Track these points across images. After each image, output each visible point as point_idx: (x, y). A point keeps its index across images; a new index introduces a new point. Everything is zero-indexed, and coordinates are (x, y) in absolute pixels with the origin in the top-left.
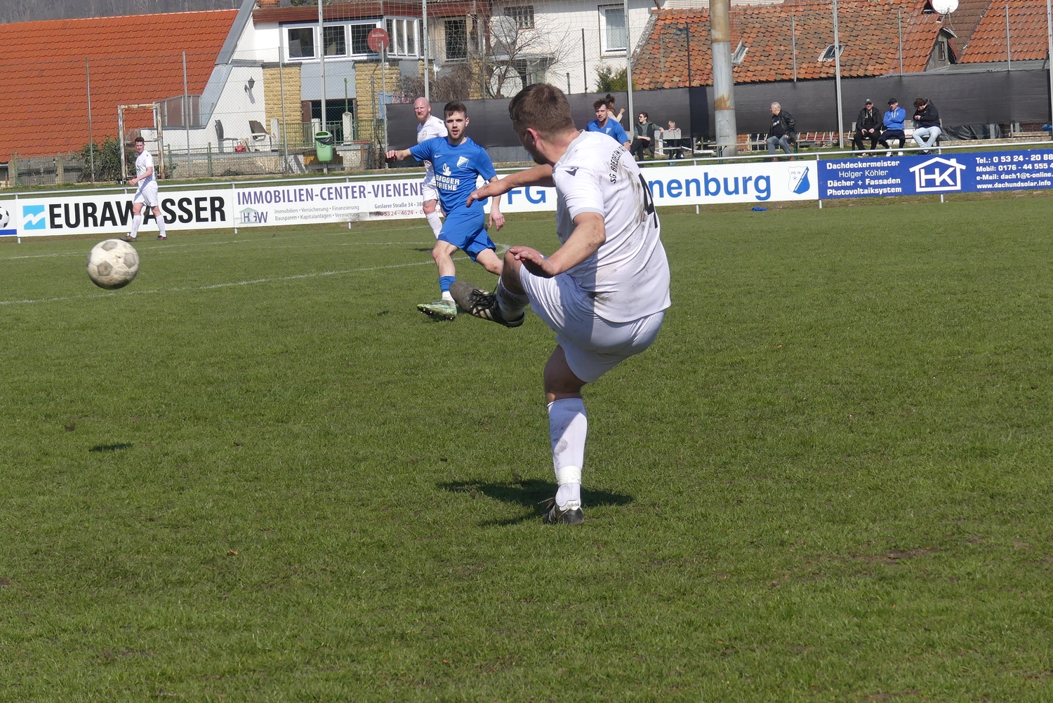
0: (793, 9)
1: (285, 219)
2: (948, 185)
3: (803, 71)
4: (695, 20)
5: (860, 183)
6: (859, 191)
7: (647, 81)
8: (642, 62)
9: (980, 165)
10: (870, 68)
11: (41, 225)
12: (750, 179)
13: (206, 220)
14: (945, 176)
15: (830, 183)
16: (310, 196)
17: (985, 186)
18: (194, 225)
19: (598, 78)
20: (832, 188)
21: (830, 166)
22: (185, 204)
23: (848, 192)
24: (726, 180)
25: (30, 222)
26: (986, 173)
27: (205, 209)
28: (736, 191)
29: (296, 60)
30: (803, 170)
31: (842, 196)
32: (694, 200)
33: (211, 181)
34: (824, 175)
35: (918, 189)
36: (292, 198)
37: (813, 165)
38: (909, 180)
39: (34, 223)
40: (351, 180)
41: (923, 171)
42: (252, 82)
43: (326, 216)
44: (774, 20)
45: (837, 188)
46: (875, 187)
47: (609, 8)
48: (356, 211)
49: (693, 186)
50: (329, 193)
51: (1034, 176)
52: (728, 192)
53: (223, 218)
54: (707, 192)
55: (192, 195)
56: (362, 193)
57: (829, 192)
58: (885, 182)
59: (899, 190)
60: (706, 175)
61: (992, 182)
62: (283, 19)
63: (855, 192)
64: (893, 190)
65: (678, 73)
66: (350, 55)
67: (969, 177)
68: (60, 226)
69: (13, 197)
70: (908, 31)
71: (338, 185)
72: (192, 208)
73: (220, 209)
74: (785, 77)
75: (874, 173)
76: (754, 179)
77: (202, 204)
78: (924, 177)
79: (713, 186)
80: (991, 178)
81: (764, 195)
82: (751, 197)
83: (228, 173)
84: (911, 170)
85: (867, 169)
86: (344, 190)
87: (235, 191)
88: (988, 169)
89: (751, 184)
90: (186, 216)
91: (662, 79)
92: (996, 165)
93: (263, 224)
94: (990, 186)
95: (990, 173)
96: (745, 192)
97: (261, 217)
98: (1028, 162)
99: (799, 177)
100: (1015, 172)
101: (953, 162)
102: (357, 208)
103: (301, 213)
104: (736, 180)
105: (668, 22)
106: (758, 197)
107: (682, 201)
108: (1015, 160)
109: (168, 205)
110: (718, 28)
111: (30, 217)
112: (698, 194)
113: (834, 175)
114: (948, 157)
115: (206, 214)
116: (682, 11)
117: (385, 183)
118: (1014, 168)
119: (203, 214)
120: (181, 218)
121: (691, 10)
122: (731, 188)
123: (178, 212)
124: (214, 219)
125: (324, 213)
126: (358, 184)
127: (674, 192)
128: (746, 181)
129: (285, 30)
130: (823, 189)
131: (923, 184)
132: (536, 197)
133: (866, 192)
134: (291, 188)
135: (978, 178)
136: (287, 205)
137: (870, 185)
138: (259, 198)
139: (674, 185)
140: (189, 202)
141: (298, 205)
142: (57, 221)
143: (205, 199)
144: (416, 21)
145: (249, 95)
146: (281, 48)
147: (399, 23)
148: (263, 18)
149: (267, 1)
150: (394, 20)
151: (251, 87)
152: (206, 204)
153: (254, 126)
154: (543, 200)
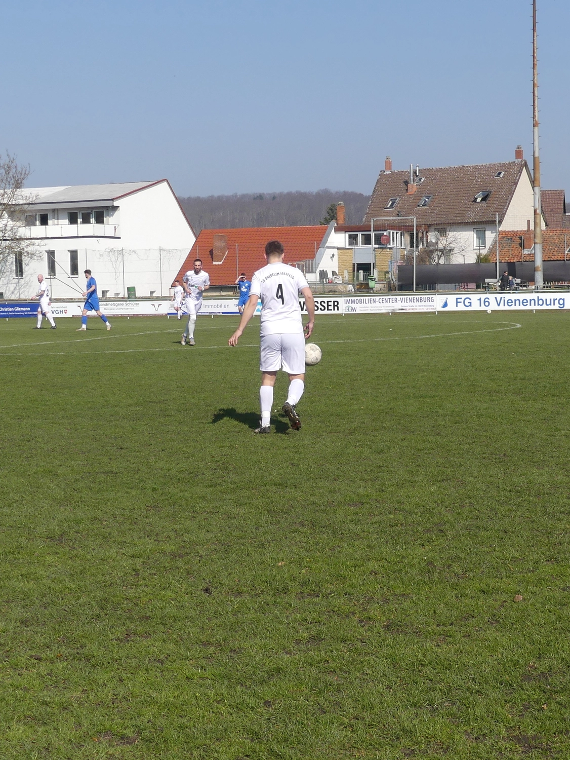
0: (555, 232)
1: (364, 310)
4: (515, 235)
12: (556, 299)
13: (331, 310)
16: (374, 301)
18: (326, 312)
19: (476, 257)
22: (323, 303)
24: (546, 300)
27: (331, 305)
28: (550, 304)
29: (351, 247)
32: (533, 307)
33: (325, 294)
36: (367, 302)
40: (392, 295)
42: (333, 255)
43: (381, 310)
44: (547, 236)
47: (477, 229)
49: (533, 302)
50: (382, 300)
52: (547, 305)
53: (338, 309)
54: (538, 304)
55: (326, 300)
56: (396, 301)
60: (538, 297)
62: (347, 230)
65: (508, 256)
66: (374, 245)
71: (386, 297)
72: (326, 305)
73: (337, 306)
74: (552, 259)
76: (558, 300)
77: (330, 303)
79: (541, 302)
81: (562, 306)
82: (556, 307)
83: (331, 291)
86: (388, 300)
87: (343, 299)
89: (556, 302)
90: (323, 308)
93: (354, 312)
96: (554, 305)
97: (354, 309)
102: (394, 307)
103: (370, 308)
104: (551, 299)
105: (503, 235)
106: (559, 307)
107: (528, 308)
110: (537, 238)
112: (535, 305)
116: (509, 232)
117: (405, 297)
119: (330, 308)
120: (321, 309)
121: (512, 231)
122: (548, 303)
123: (320, 307)
124: (334, 310)
125: (380, 308)
126: (394, 297)
127: (525, 304)
128: (554, 300)
129: (347, 234)
132: (468, 304)
134: (367, 298)
136: (364, 305)
138: (353, 302)
139: (525, 301)
140: (324, 303)
141: (369, 305)
143: (331, 302)
144: (399, 232)
145: (332, 260)
146: (345, 242)
147: (393, 233)
148: (338, 229)
149: (340, 223)
150: (391, 232)
151: (333, 257)
152: (332, 304)
153: (334, 273)
154: (471, 305)
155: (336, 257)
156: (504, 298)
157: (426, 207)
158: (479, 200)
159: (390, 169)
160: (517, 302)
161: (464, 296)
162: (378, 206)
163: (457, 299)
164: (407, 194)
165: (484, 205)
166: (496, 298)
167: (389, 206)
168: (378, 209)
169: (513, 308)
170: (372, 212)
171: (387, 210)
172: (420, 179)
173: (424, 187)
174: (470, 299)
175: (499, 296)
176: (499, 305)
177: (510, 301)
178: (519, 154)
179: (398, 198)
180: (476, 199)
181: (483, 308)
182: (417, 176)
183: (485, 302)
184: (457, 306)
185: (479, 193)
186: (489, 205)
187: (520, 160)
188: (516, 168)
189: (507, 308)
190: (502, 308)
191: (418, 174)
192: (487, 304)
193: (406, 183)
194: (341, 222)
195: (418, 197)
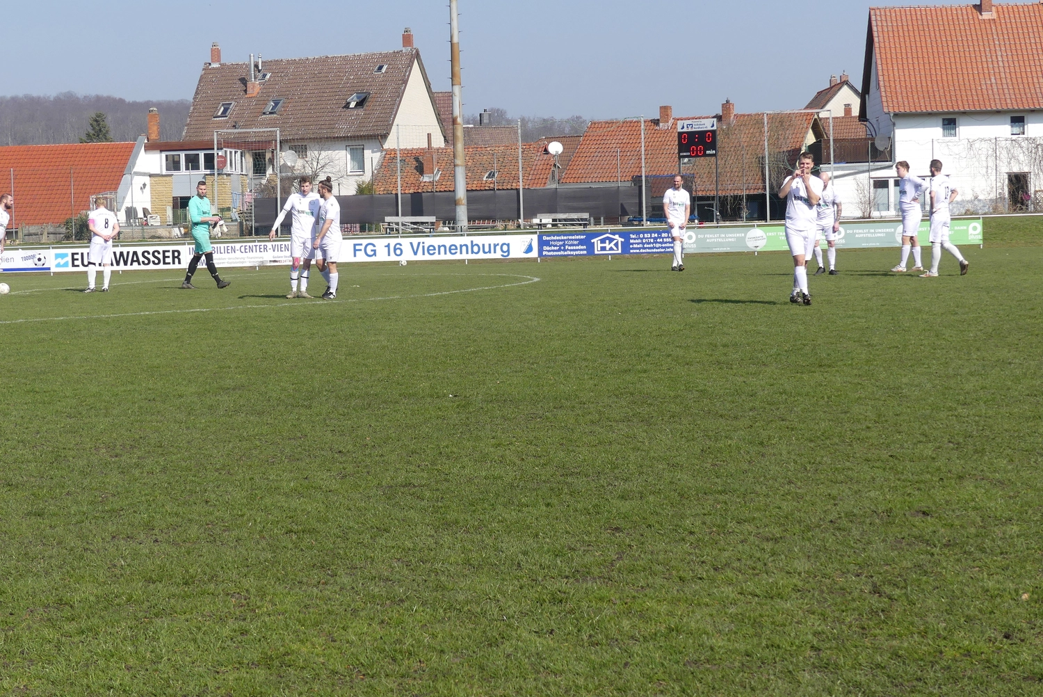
2: (613, 250)
3: (474, 185)
4: (409, 155)
5: (562, 248)
6: (562, 253)
7: (382, 189)
8: (378, 178)
9: (632, 239)
10: (514, 184)
11: (66, 265)
12: (498, 244)
13: (169, 263)
14: (612, 245)
15: (545, 248)
16: (234, 250)
17: (635, 251)
18: (161, 266)
19: (356, 187)
20: (546, 251)
21: (545, 238)
22: (156, 254)
23: (555, 253)
24: (483, 245)
25: (59, 263)
26: (635, 243)
28: (490, 252)
29: (169, 173)
30: (529, 240)
31: (551, 256)
32: (464, 256)
34: (542, 243)
35: (596, 252)
36: (222, 251)
37: (535, 237)
38: (591, 247)
39: (62, 264)
40: (258, 241)
41: (599, 242)
42: (144, 185)
43: (243, 262)
45: (549, 251)
46: (571, 250)
47: (351, 147)
48: (261, 260)
49: (464, 248)
50: (245, 249)
51: (663, 245)
52: (484, 252)
53: (179, 263)
54: (473, 252)
55: (161, 249)
56: (265, 249)
57: (544, 254)
58: (577, 248)
59: (585, 252)
60: (472, 242)
61: (639, 249)
62: (163, 149)
63: (560, 253)
64: (582, 252)
66: (203, 171)
67: (626, 246)
68: (78, 266)
69: (49, 248)
70: (535, 164)
71: (251, 244)
72: (161, 256)
73: (178, 257)
75: (571, 242)
76: (500, 245)
77: (167, 254)
78: (600, 245)
79: (476, 249)
80: (638, 246)
81: (506, 254)
82: (498, 255)
84: (592, 241)
85: (566, 240)
86: (254, 247)
87: (187, 246)
88: (637, 241)
89: (498, 248)
90: (156, 261)
91: (390, 189)
92: (642, 239)
94: (638, 251)
95: (638, 244)
96: (495, 252)
98: (660, 238)
99: (527, 244)
100: (653, 243)
101: (617, 237)
102: (263, 258)
103: (227, 260)
104: (490, 245)
105: (392, 155)
106: (502, 255)
107: (458, 257)
108: (653, 236)
109: (146, 254)
110: (458, 158)
111: (59, 260)
112: (467, 253)
113: (547, 243)
114: (614, 234)
115: (169, 260)
116: (399, 150)
117: (279, 243)
118: (652, 241)
119: (167, 260)
120: (154, 262)
122: (487, 250)
123: (152, 259)
124: (174, 263)
125: (242, 260)
126: (263, 244)
127: (453, 251)
128: (495, 246)
129: (164, 155)
130: (540, 251)
131: (599, 249)
132: (370, 253)
133: (566, 253)
134: (222, 246)
135: (631, 246)
137: (568, 250)
139: (453, 247)
140: (159, 253)
141: (226, 255)
142: (76, 263)
143: (169, 251)
144: (239, 151)
145: (143, 192)
146: (161, 166)
147: (231, 152)
148: (150, 147)
149: (152, 138)
150: (228, 150)
151: (144, 188)
152: (170, 254)
153: (145, 211)
154: (375, 254)
155: (148, 187)
156: (423, 243)
157: (275, 115)
158: (353, 105)
159: (219, 60)
160: (442, 249)
161: (365, 242)
162: (204, 114)
163: (355, 245)
164: (246, 96)
165: (361, 112)
166: (411, 243)
167: (219, 114)
168: (204, 118)
169: (436, 257)
170: (196, 122)
171: (218, 119)
172: (264, 76)
173: (271, 86)
174: (374, 246)
175: (415, 241)
176: (415, 253)
177: (431, 248)
178: (407, 39)
179: (233, 103)
180: (349, 103)
181: (393, 258)
182: (259, 71)
183: (395, 249)
184: (355, 256)
185: (352, 95)
186: (368, 112)
187: (409, 48)
188: (405, 61)
189: (427, 257)
190: (420, 257)
191: (260, 68)
192: (398, 252)
193: (244, 81)
194: (154, 136)
195: (262, 101)
